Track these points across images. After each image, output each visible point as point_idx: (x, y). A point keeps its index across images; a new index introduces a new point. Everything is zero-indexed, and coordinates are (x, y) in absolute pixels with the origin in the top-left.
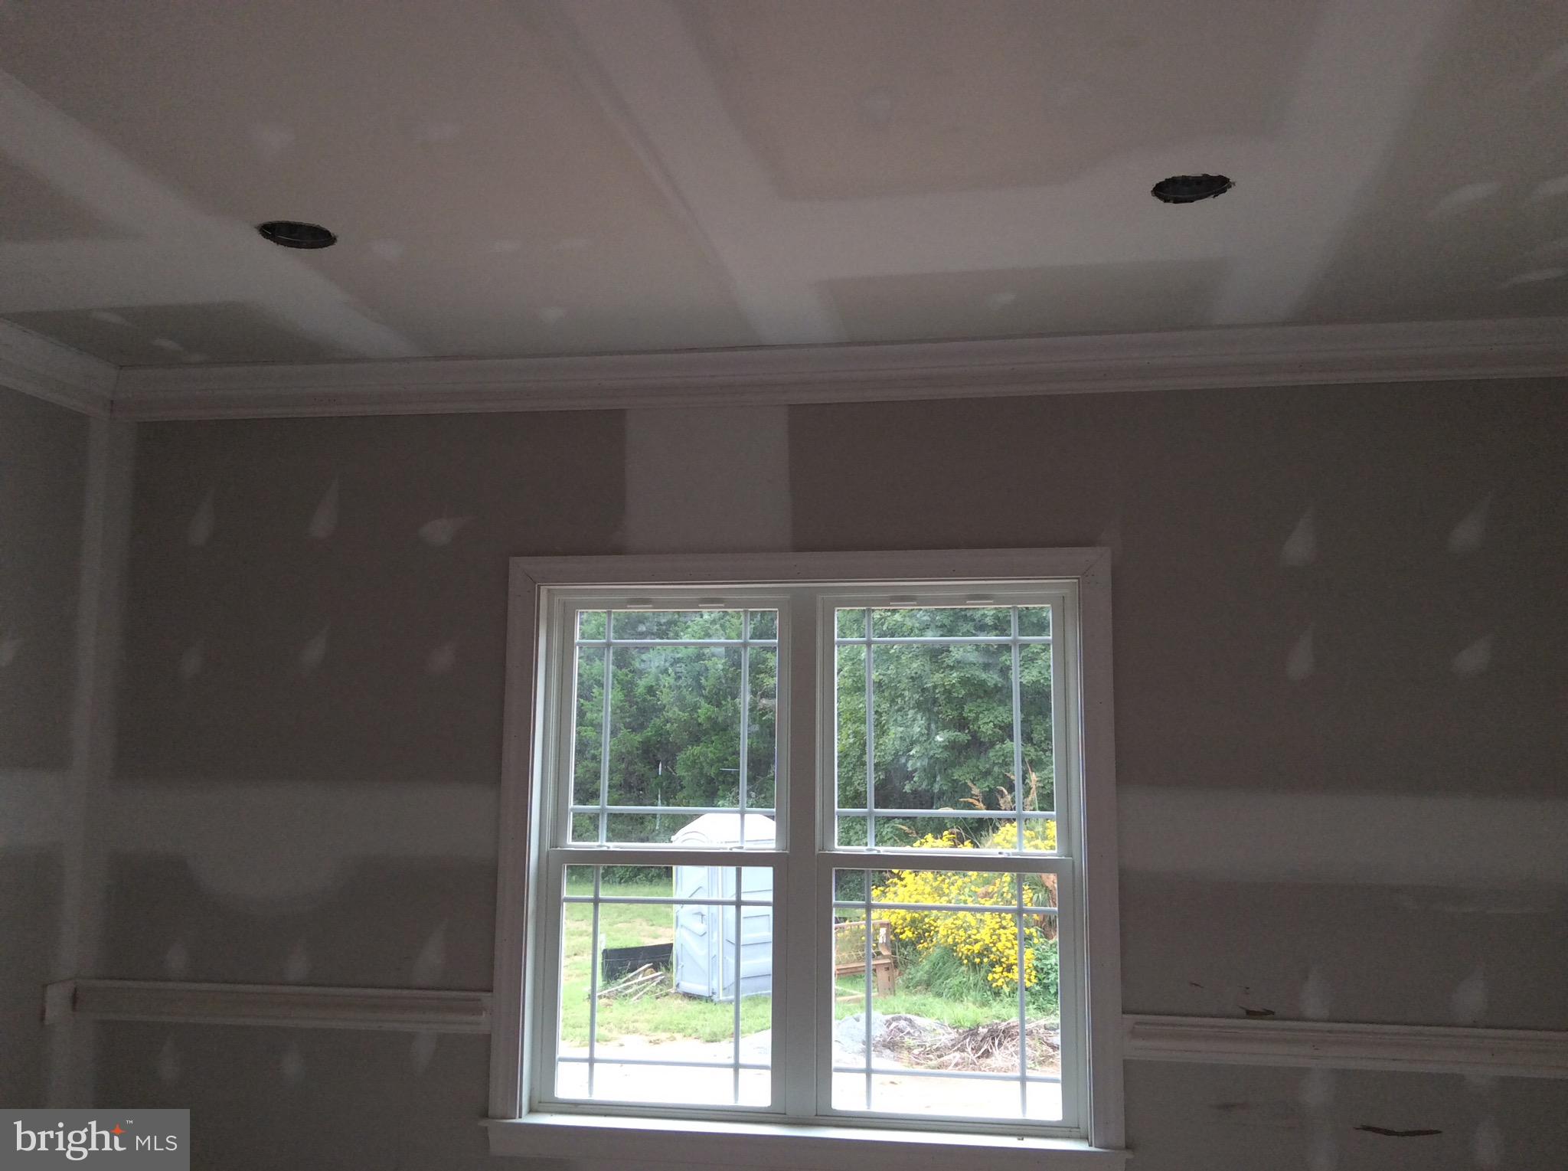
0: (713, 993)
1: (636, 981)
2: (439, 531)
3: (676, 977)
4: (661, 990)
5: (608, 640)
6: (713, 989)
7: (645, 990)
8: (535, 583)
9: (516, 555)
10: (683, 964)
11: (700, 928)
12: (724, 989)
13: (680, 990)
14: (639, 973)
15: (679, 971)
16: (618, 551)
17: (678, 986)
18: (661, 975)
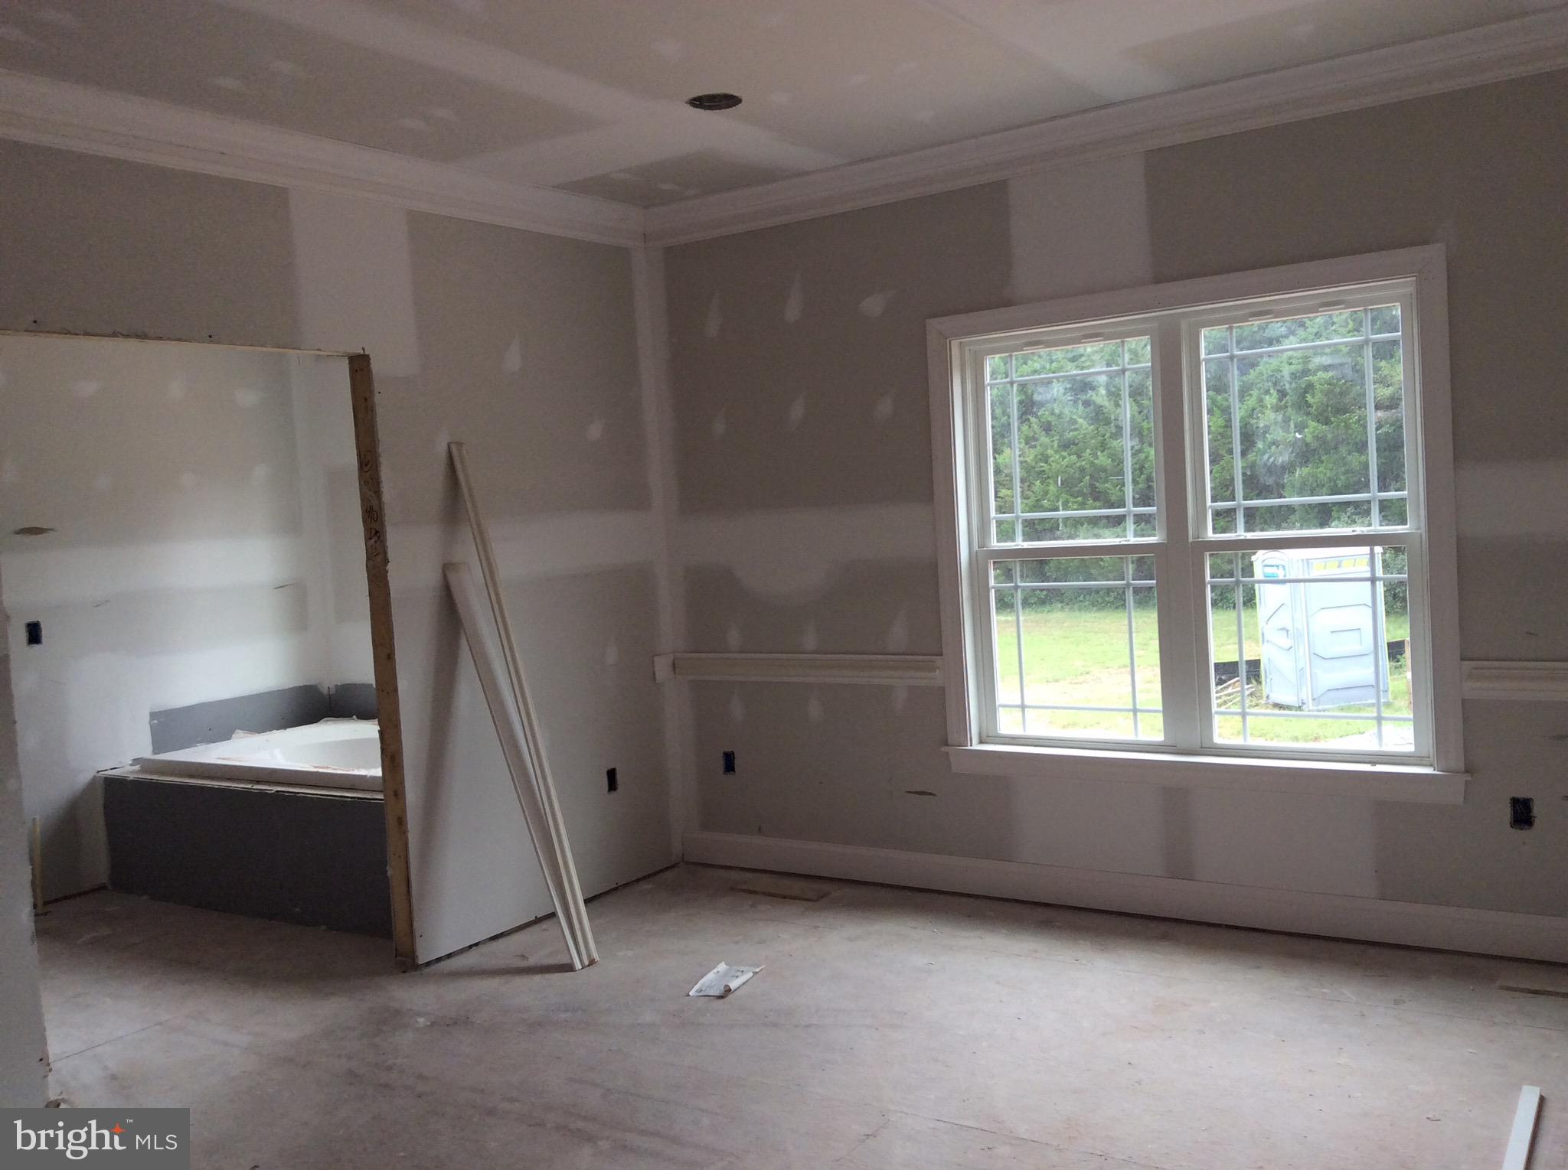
0: (1303, 703)
1: (1226, 692)
2: (873, 305)
3: (1265, 688)
4: (1251, 701)
5: (1011, 379)
6: (1302, 700)
7: (1235, 701)
8: (946, 339)
9: (934, 316)
10: (1271, 676)
11: (1286, 643)
12: (1314, 700)
13: (1271, 701)
14: (1229, 685)
15: (1269, 684)
16: (1008, 303)
17: (1268, 697)
18: (1252, 688)
